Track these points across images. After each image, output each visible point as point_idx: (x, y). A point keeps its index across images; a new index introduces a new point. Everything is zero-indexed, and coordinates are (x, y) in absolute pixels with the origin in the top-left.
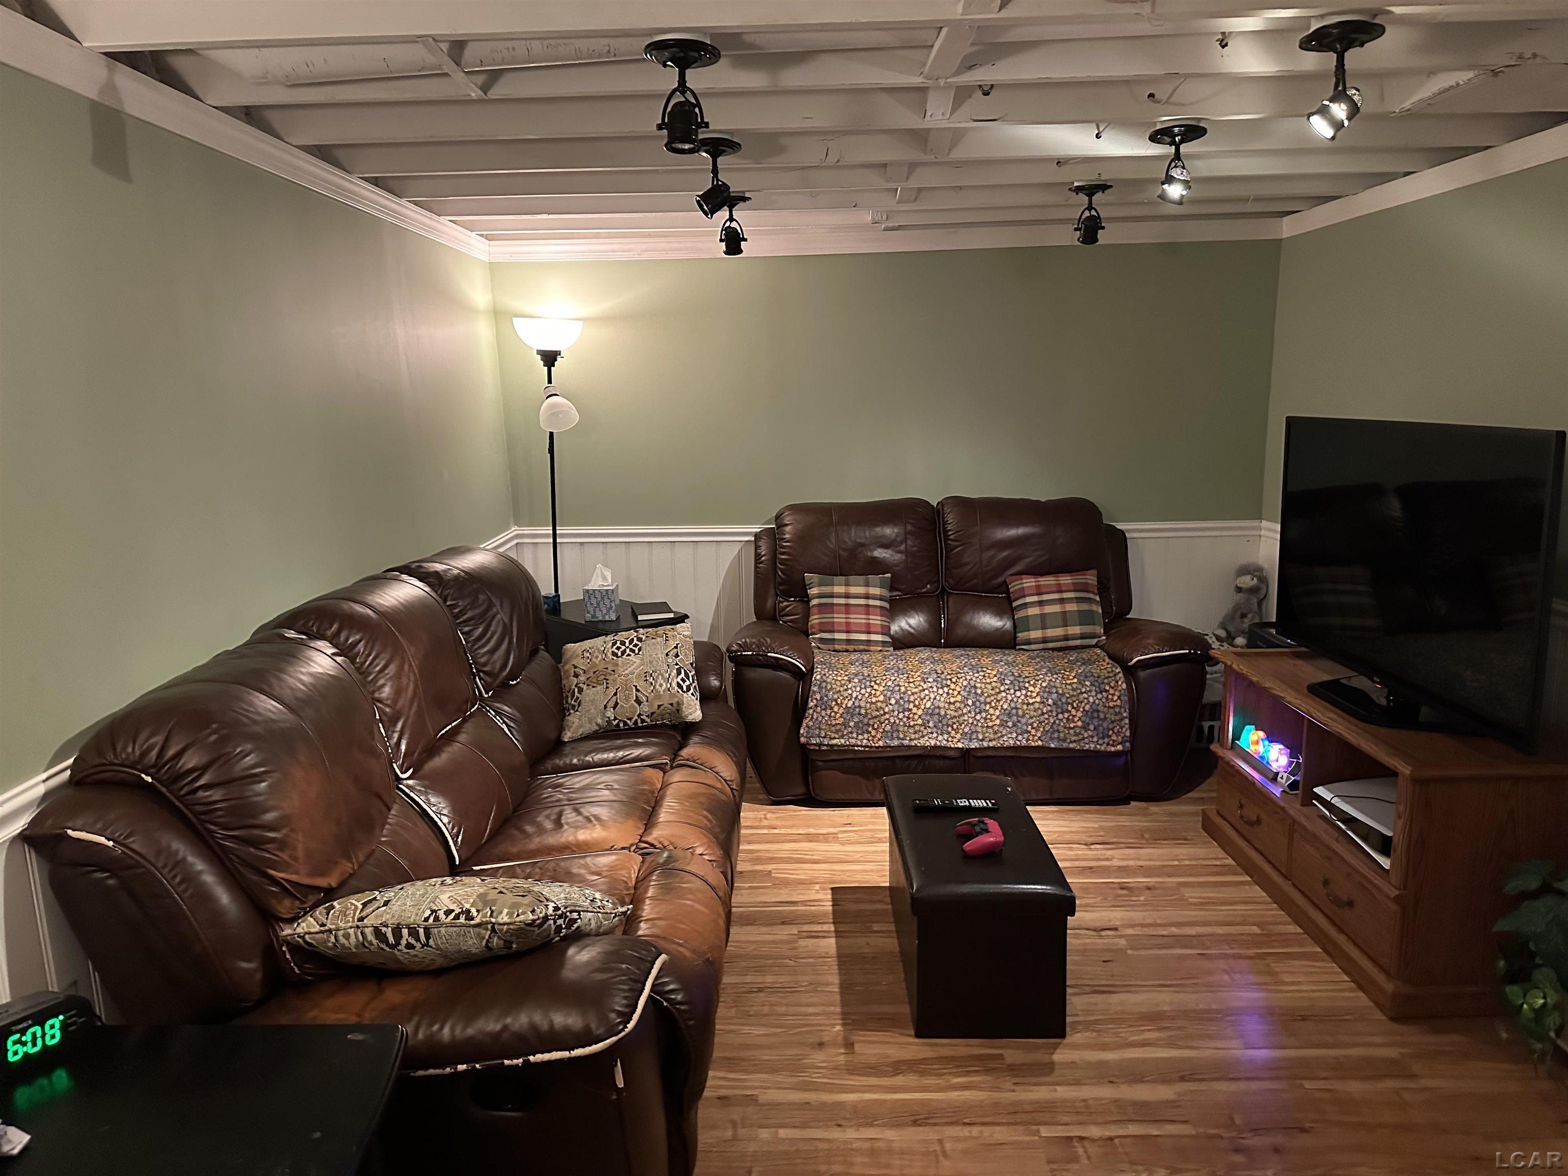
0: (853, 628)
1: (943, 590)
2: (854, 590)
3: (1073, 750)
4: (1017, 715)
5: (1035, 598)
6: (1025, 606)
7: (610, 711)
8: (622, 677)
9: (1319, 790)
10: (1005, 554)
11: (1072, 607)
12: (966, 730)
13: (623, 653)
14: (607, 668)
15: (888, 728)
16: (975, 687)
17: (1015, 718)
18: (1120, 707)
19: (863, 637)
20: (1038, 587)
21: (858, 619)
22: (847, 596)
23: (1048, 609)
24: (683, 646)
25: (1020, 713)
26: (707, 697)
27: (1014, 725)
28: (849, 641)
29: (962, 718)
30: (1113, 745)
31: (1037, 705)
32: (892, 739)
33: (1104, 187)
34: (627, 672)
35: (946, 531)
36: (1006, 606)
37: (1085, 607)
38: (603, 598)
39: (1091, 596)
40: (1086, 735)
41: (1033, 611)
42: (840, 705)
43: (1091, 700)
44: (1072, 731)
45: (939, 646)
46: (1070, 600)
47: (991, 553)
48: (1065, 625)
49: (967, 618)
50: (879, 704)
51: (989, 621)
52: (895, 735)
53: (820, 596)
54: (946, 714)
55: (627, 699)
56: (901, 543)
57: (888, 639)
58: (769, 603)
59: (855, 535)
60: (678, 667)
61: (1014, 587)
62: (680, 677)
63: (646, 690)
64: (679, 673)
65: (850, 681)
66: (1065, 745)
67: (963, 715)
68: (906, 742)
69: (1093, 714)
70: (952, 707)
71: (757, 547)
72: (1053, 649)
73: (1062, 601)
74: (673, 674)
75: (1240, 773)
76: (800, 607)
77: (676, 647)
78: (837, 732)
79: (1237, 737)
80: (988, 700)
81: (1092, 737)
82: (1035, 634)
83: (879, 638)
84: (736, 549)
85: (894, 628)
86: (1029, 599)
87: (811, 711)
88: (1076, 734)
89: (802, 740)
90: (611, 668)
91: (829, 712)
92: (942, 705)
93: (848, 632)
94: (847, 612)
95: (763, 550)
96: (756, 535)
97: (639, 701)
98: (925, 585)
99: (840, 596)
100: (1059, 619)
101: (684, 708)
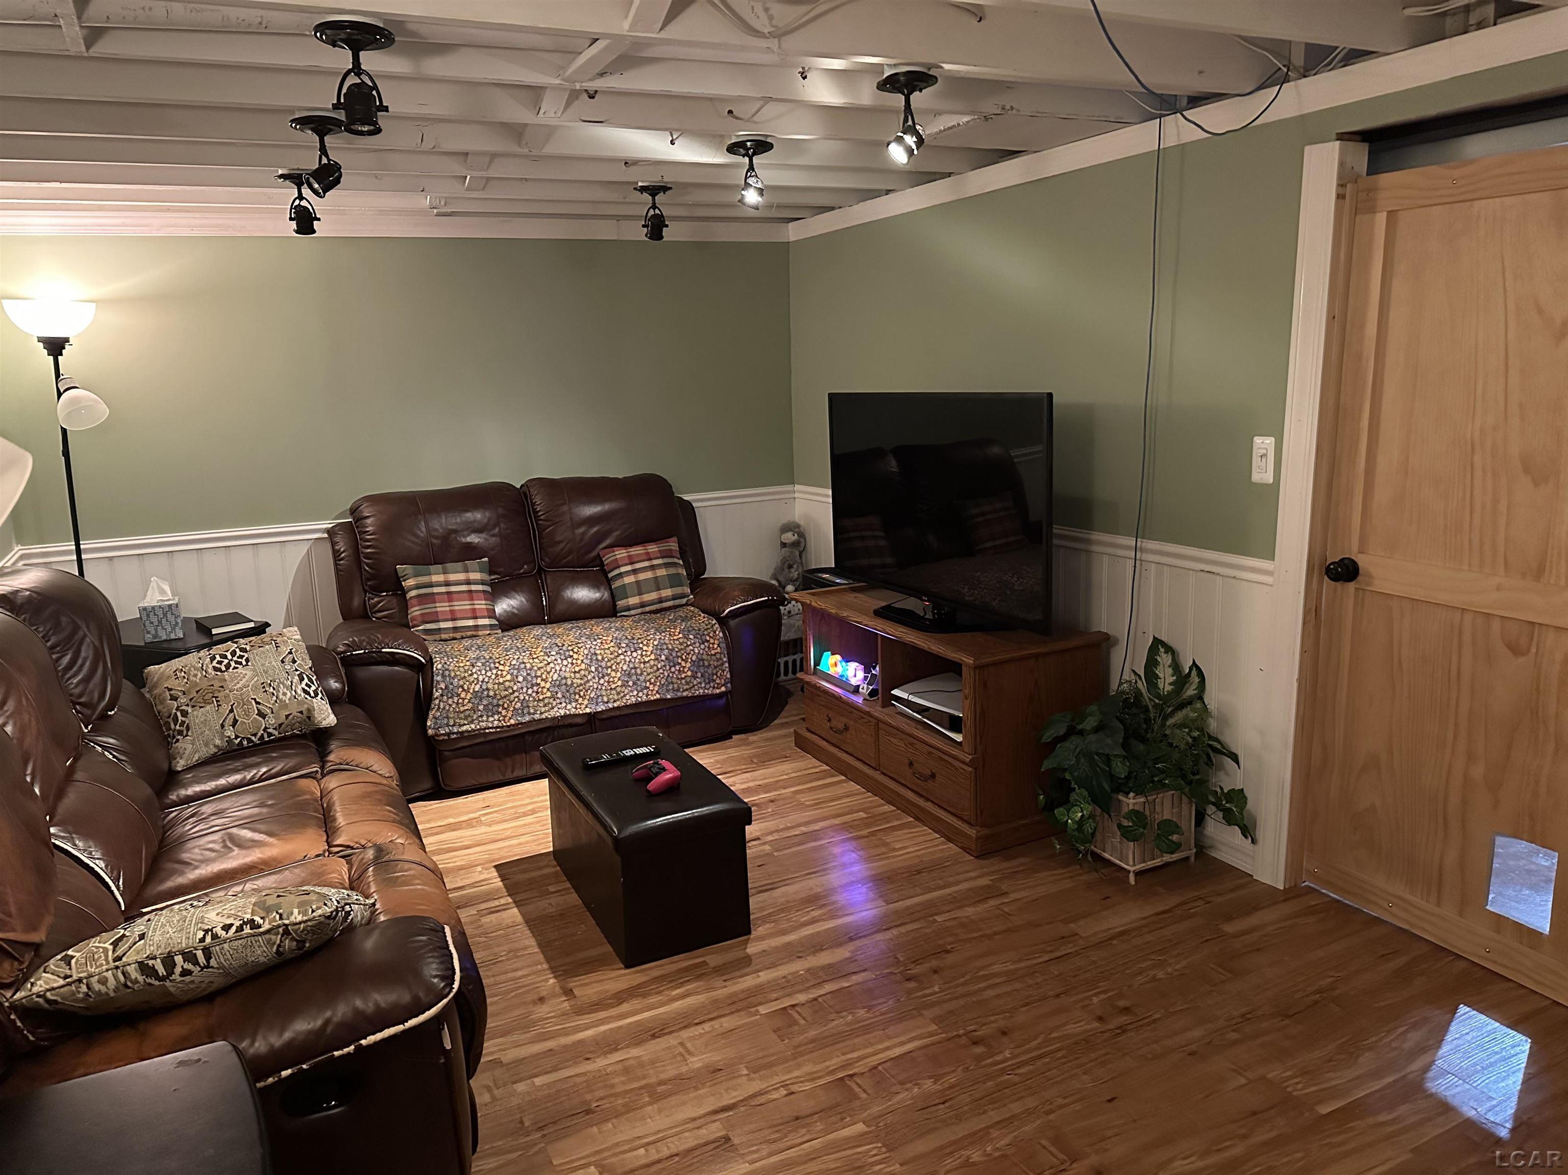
0: (458, 616)
1: (540, 569)
2: (453, 577)
3: (687, 697)
4: (636, 674)
5: (629, 568)
6: (621, 575)
7: (229, 729)
8: (235, 692)
9: (896, 692)
10: (595, 529)
11: (662, 572)
12: (592, 696)
13: (228, 666)
14: (212, 685)
16: (596, 654)
17: (634, 678)
18: (721, 653)
19: (471, 623)
20: (630, 557)
21: (462, 605)
22: (447, 584)
23: (642, 576)
24: (297, 651)
25: (639, 671)
26: (334, 700)
27: (634, 684)
28: (455, 629)
29: (588, 685)
30: (718, 688)
31: (652, 663)
32: (523, 715)
33: (665, 189)
34: (239, 686)
35: (536, 512)
36: (601, 577)
37: (672, 571)
38: (165, 615)
39: (676, 560)
40: (695, 683)
41: (629, 579)
42: (467, 691)
43: (696, 651)
44: (683, 681)
45: (545, 623)
46: (659, 566)
47: (582, 530)
48: (658, 589)
49: (566, 593)
50: (507, 684)
51: (583, 594)
52: (525, 711)
53: (418, 587)
54: (572, 683)
55: (247, 714)
56: (494, 527)
57: (494, 622)
58: (356, 602)
59: (444, 522)
60: (298, 672)
61: (608, 559)
62: (304, 683)
63: (268, 704)
64: (302, 679)
65: (473, 666)
66: (679, 694)
67: (588, 681)
68: (537, 717)
69: (699, 663)
70: (578, 675)
71: (333, 544)
72: (650, 612)
73: (652, 568)
74: (294, 681)
75: (826, 692)
76: (394, 601)
77: (290, 653)
78: (466, 718)
79: (817, 663)
80: (609, 664)
81: (700, 683)
82: (634, 600)
83: (486, 622)
84: (304, 549)
85: (499, 610)
86: (623, 569)
87: (437, 702)
88: (687, 683)
89: (430, 732)
90: (217, 684)
91: (456, 699)
92: (567, 675)
93: (453, 620)
94: (450, 600)
95: (341, 546)
96: (328, 531)
97: (261, 714)
98: (522, 567)
99: (439, 585)
100: (652, 584)
101: (317, 713)
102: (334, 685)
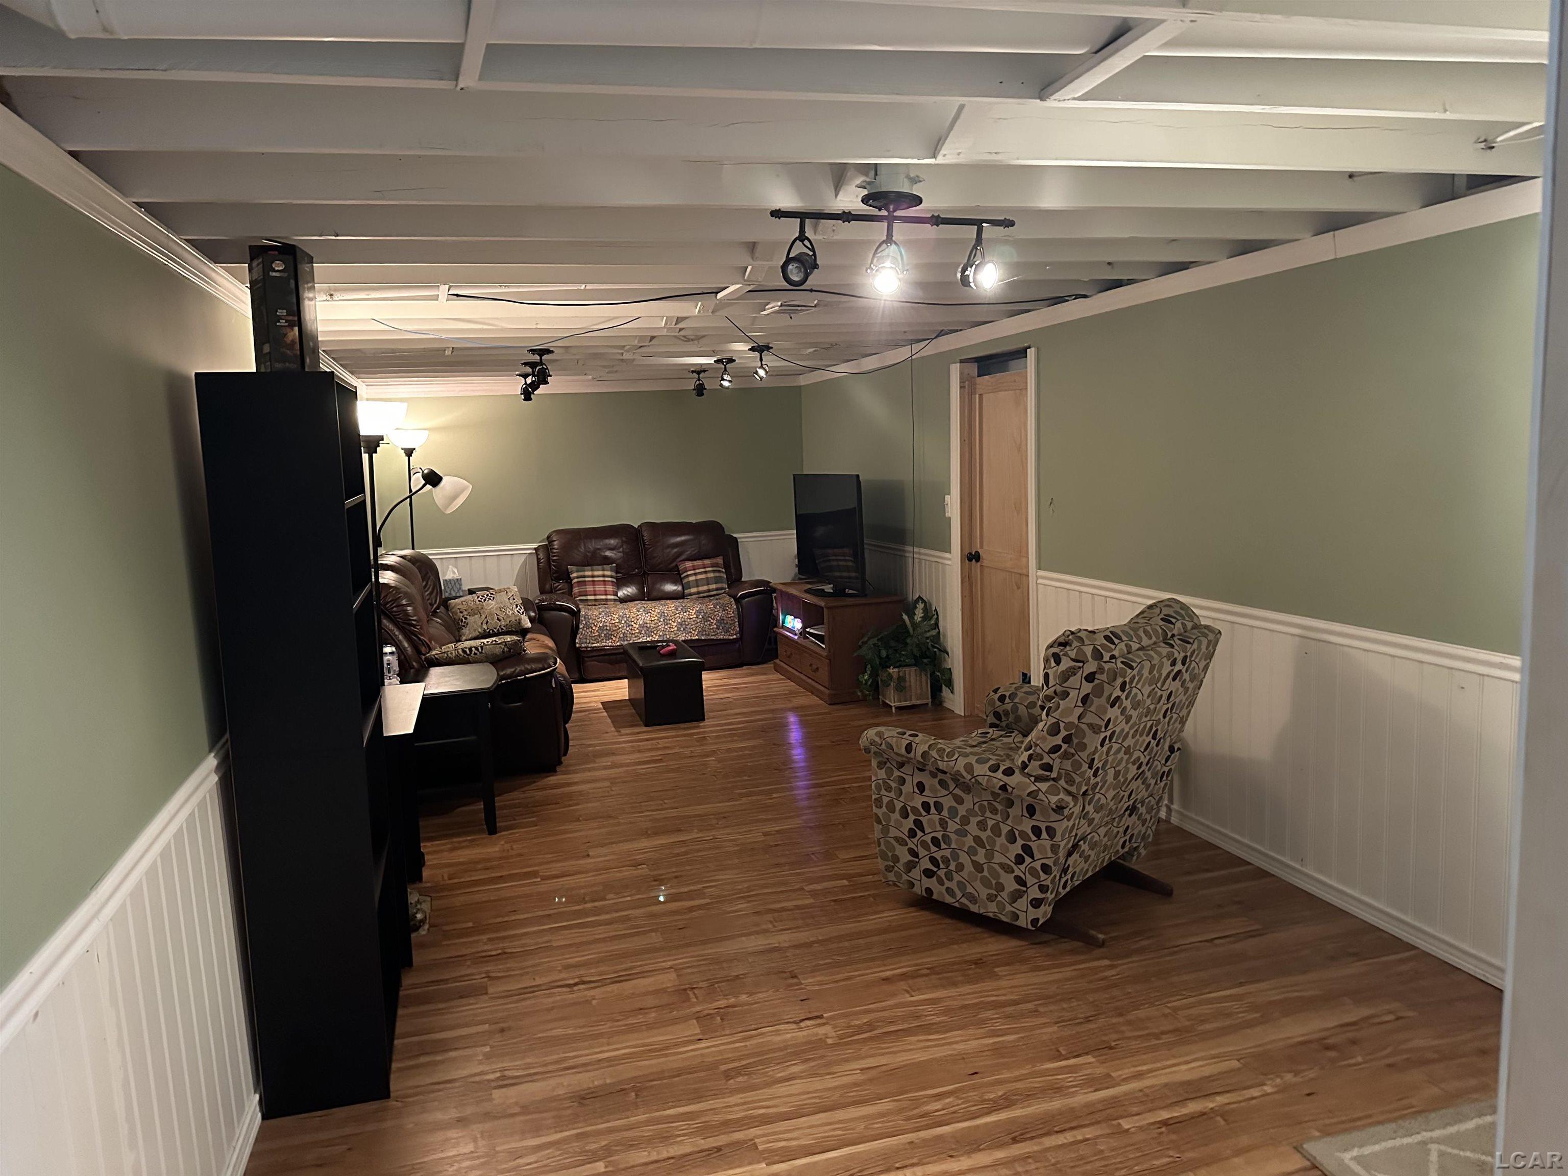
0: (598, 593)
1: (645, 572)
2: (596, 573)
3: (713, 639)
4: (685, 625)
5: (692, 572)
6: (688, 576)
8: (488, 610)
9: (808, 630)
10: (675, 550)
11: (711, 575)
12: (660, 633)
13: (485, 600)
14: (478, 607)
15: (622, 636)
16: (664, 614)
18: (734, 617)
19: (604, 597)
20: (693, 566)
21: (599, 588)
22: (593, 576)
23: (699, 577)
24: (516, 595)
25: (687, 623)
26: (531, 620)
27: (684, 629)
28: (596, 600)
29: (658, 628)
30: (731, 636)
31: (695, 619)
32: (624, 641)
33: (704, 371)
34: (489, 608)
35: (643, 540)
36: (677, 578)
37: (717, 574)
38: (458, 584)
39: (721, 569)
40: (719, 632)
41: (692, 578)
42: (596, 626)
43: (720, 615)
44: (712, 631)
45: (644, 600)
46: (709, 572)
47: (668, 550)
48: (708, 584)
49: (658, 586)
50: (616, 624)
51: (670, 587)
52: (625, 639)
53: (577, 577)
54: (650, 627)
55: (493, 619)
56: (620, 547)
57: (616, 598)
58: (548, 587)
59: (593, 545)
60: (515, 605)
61: (681, 567)
62: (517, 609)
63: (501, 616)
64: (517, 607)
65: (599, 616)
66: (709, 637)
68: (631, 642)
69: (721, 621)
70: (653, 622)
71: (537, 555)
72: (704, 597)
73: (706, 572)
74: (513, 608)
75: (787, 637)
76: (566, 586)
77: (513, 599)
78: (595, 640)
79: (783, 622)
80: (671, 618)
81: (721, 632)
82: (693, 590)
83: (612, 597)
84: (524, 557)
85: (620, 594)
86: (689, 573)
87: (581, 631)
88: (714, 632)
89: (578, 645)
90: (480, 607)
91: (590, 630)
92: (648, 622)
93: (595, 595)
94: (594, 585)
95: (541, 556)
96: (535, 549)
97: (498, 619)
98: (634, 570)
99: (588, 576)
100: (705, 582)
101: (522, 621)
102: (533, 614)
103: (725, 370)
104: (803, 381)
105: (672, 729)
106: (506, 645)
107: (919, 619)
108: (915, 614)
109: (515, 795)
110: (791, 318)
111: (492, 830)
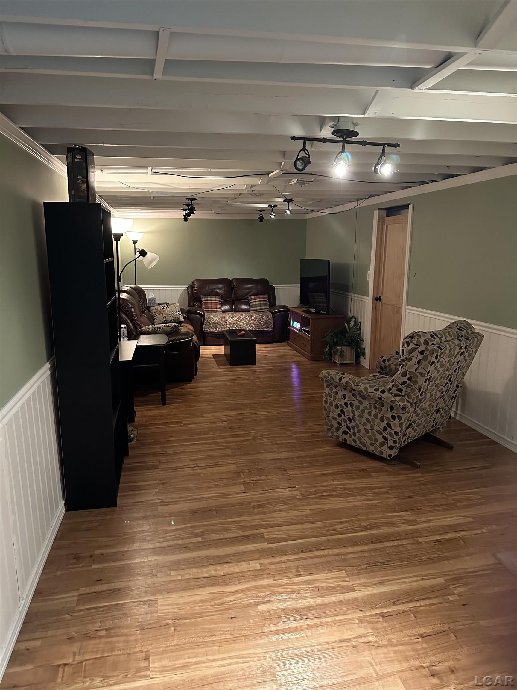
0: (213, 308)
1: (233, 300)
2: (213, 299)
3: (261, 330)
5: (254, 301)
6: (252, 302)
8: (166, 313)
9: (303, 328)
10: (247, 291)
11: (262, 302)
12: (239, 326)
13: (165, 308)
15: (222, 327)
16: (241, 318)
18: (271, 321)
19: (215, 310)
20: (255, 298)
21: (214, 306)
22: (211, 300)
23: (257, 303)
25: (250, 323)
27: (249, 325)
28: (212, 311)
29: (238, 324)
31: (254, 321)
32: (223, 329)
33: (264, 211)
34: (167, 311)
35: (234, 286)
36: (248, 304)
37: (265, 302)
38: (153, 300)
39: (266, 300)
42: (211, 322)
43: (265, 320)
45: (233, 312)
47: (244, 290)
48: (261, 306)
49: (239, 306)
50: (220, 321)
54: (235, 323)
55: (168, 316)
56: (223, 289)
57: (221, 310)
58: (192, 304)
59: (212, 287)
60: (178, 312)
61: (249, 298)
63: (172, 315)
65: (213, 317)
68: (226, 329)
69: (265, 323)
72: (258, 312)
73: (260, 301)
75: (294, 331)
76: (200, 304)
77: (177, 309)
79: (293, 325)
80: (244, 320)
81: (265, 328)
82: (254, 309)
84: (182, 291)
87: (205, 324)
88: (262, 327)
89: (203, 330)
90: (163, 311)
91: (209, 323)
94: (211, 304)
95: (189, 291)
96: (187, 287)
97: (170, 317)
98: (229, 299)
99: (209, 300)
100: (259, 305)
101: (180, 318)
102: (185, 315)
103: (273, 210)
104: (308, 216)
105: (242, 367)
106: (172, 327)
107: (352, 326)
108: (351, 323)
109: (174, 390)
110: (302, 187)
111: (164, 404)
